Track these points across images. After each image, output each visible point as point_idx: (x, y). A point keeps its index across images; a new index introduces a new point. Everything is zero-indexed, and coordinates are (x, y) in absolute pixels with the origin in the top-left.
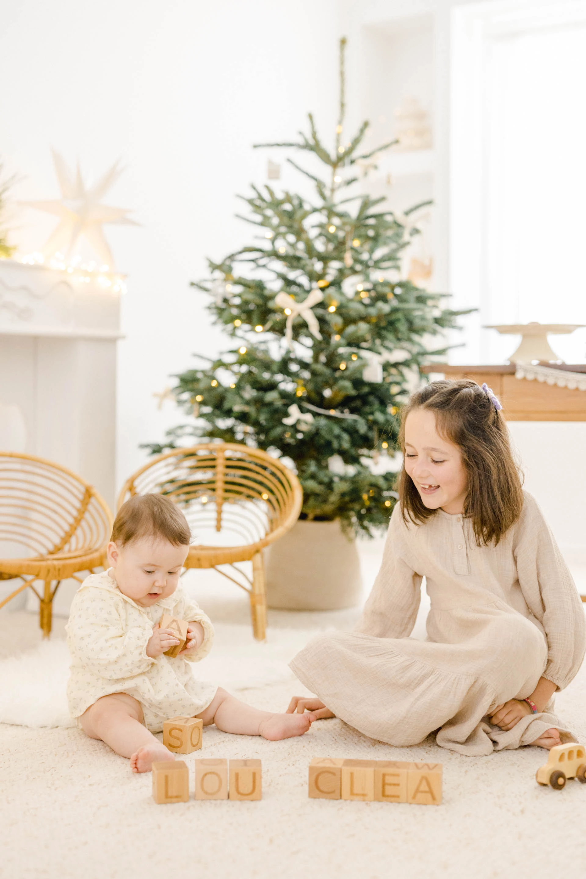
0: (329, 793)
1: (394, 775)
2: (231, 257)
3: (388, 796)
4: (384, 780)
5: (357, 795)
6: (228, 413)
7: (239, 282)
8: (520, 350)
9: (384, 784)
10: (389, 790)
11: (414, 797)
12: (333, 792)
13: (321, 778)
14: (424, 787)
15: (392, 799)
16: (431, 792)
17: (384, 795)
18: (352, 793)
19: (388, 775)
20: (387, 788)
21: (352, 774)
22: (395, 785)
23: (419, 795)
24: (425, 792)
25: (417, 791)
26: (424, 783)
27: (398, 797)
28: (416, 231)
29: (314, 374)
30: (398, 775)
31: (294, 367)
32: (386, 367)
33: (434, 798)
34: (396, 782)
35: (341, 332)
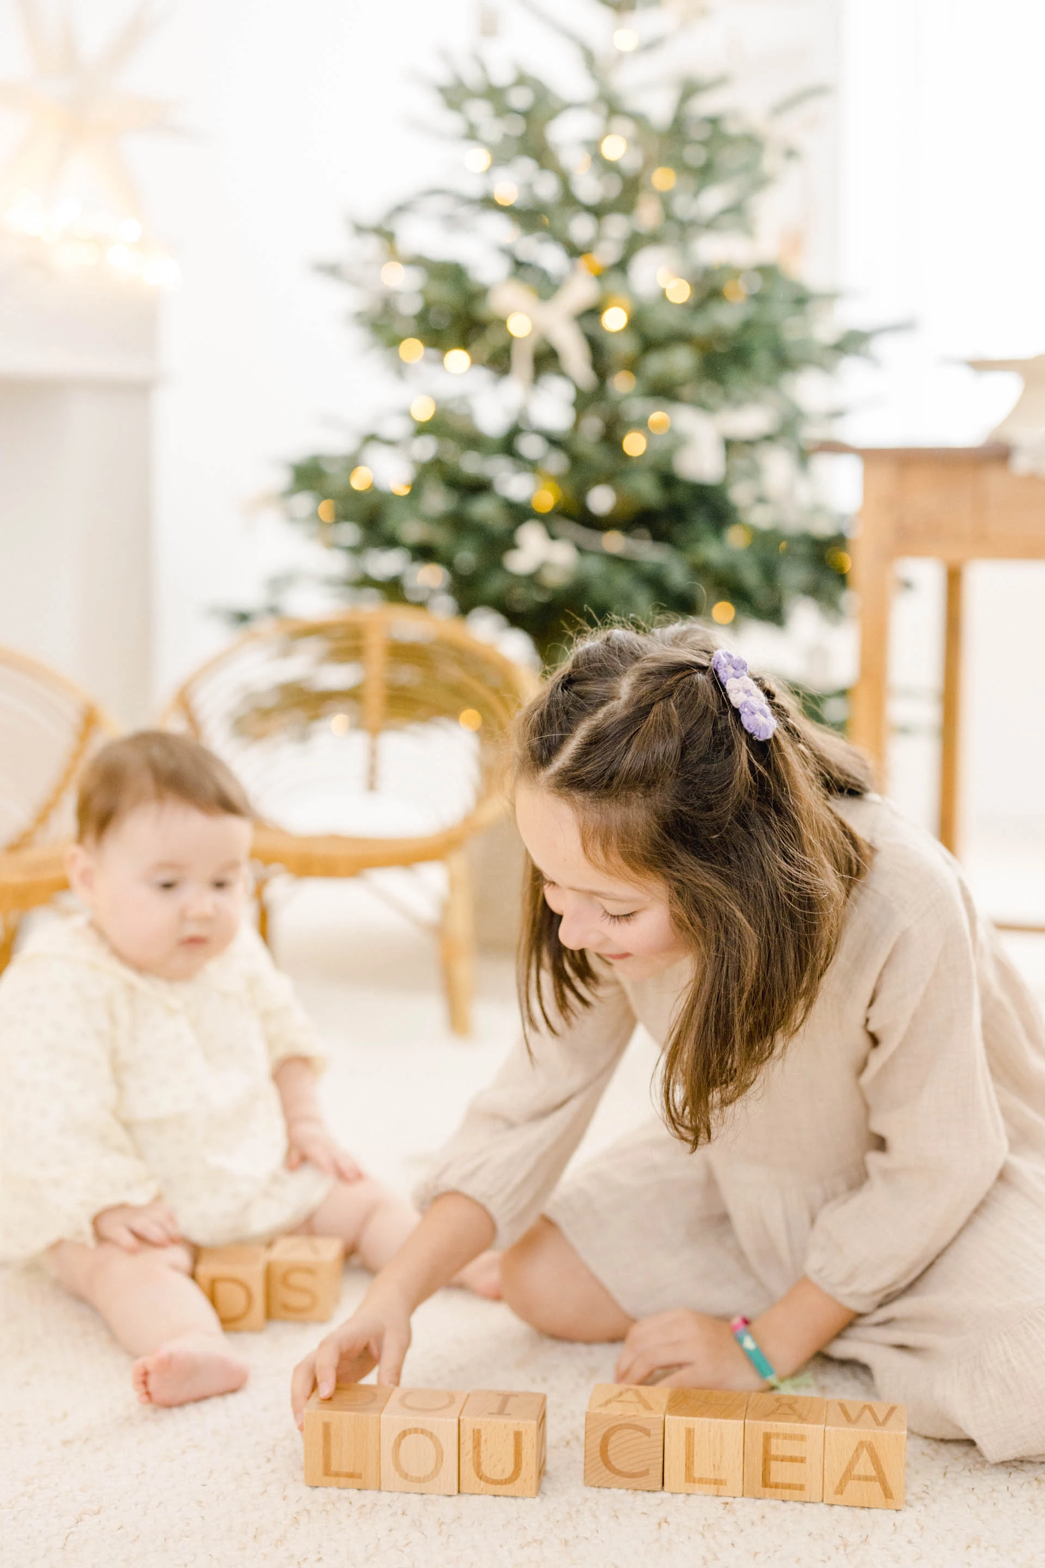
0: (632, 1476)
1: (791, 1437)
2: (401, 209)
3: (776, 1486)
4: (766, 1450)
5: (701, 1481)
6: (391, 542)
7: (417, 261)
8: (1018, 411)
9: (767, 1459)
10: (780, 1472)
11: (840, 1491)
12: (645, 1473)
13: (614, 1440)
14: (864, 1466)
15: (787, 1493)
16: (881, 1478)
17: (766, 1483)
18: (690, 1478)
19: (777, 1435)
20: (774, 1465)
21: (690, 1433)
22: (792, 1459)
23: (852, 1485)
24: (867, 1478)
25: (848, 1475)
26: (865, 1454)
27: (801, 1488)
28: (791, 154)
29: (576, 460)
30: (802, 1438)
31: (530, 446)
32: (730, 445)
33: (888, 1494)
34: (797, 1454)
35: (633, 366)
